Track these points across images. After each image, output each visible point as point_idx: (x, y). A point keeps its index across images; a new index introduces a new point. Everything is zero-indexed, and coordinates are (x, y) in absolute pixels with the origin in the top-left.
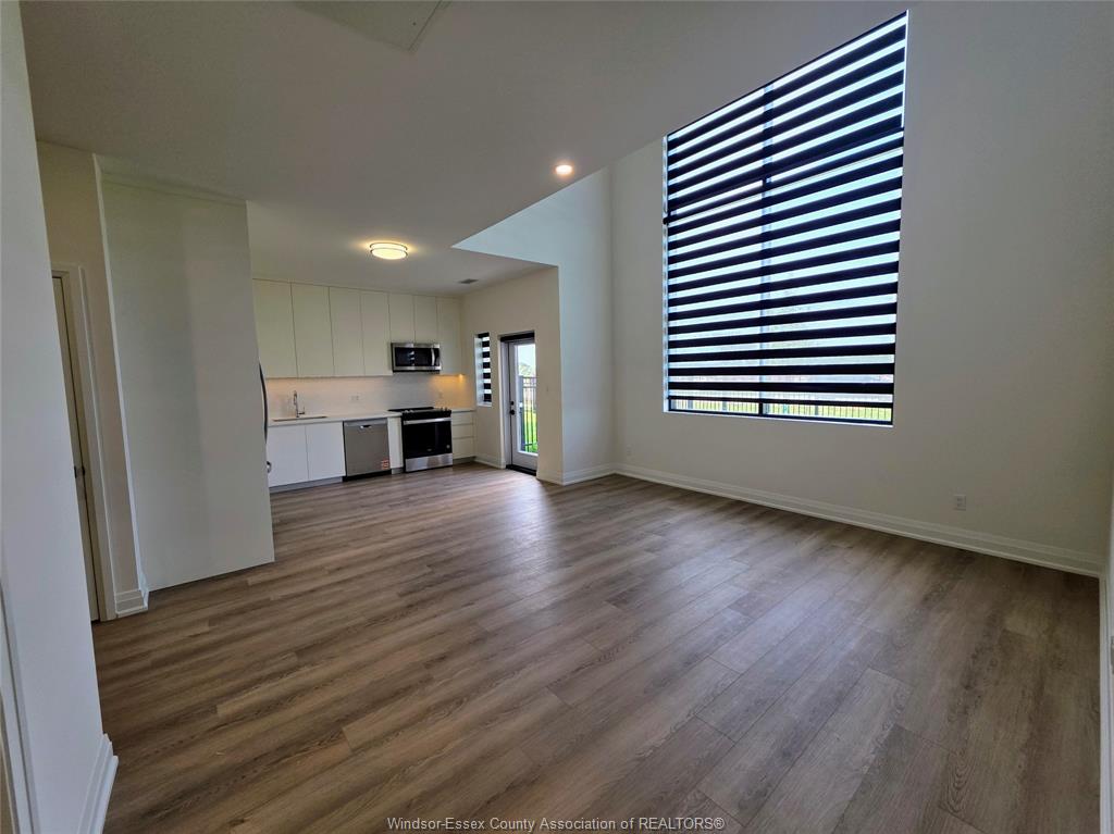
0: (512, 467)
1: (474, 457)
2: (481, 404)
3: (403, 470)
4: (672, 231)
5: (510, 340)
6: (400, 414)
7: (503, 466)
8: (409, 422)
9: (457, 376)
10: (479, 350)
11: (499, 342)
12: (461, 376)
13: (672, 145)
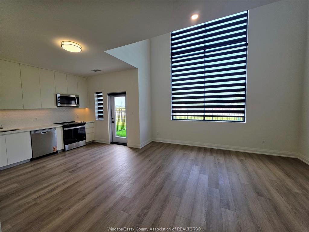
0: (113, 143)
1: (94, 140)
2: (97, 119)
3: (64, 150)
4: (173, 62)
5: (113, 95)
6: (62, 125)
7: (110, 143)
8: (67, 129)
9: (85, 108)
10: (96, 99)
11: (107, 96)
12: (87, 108)
13: (173, 35)
